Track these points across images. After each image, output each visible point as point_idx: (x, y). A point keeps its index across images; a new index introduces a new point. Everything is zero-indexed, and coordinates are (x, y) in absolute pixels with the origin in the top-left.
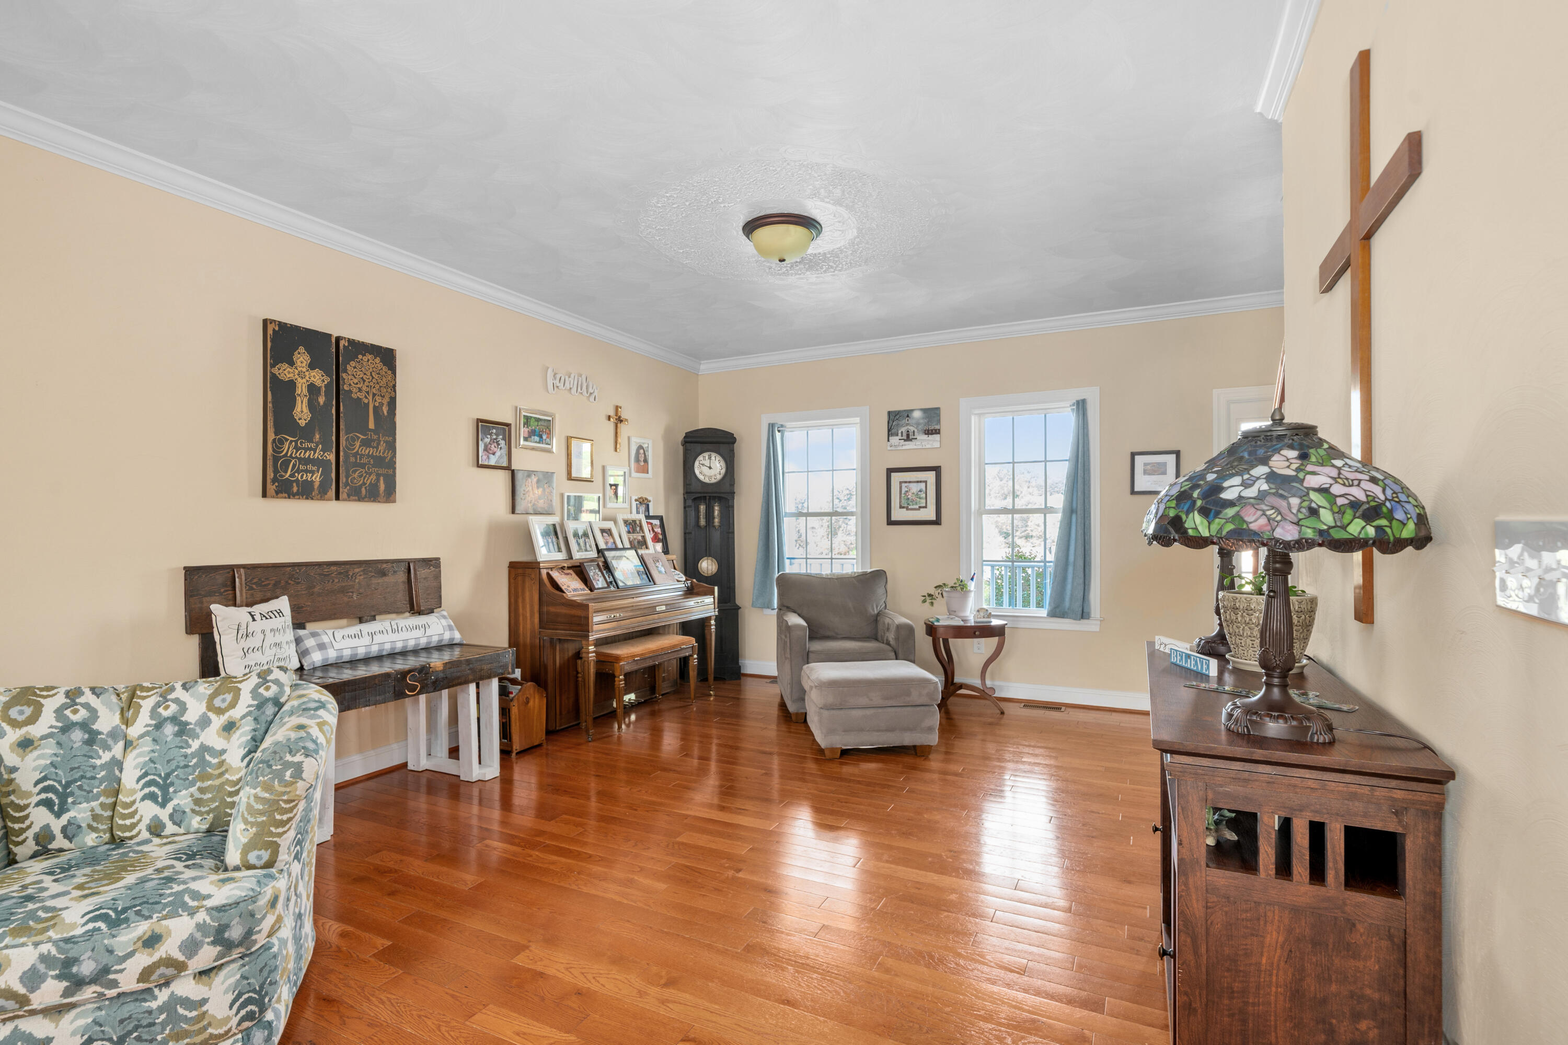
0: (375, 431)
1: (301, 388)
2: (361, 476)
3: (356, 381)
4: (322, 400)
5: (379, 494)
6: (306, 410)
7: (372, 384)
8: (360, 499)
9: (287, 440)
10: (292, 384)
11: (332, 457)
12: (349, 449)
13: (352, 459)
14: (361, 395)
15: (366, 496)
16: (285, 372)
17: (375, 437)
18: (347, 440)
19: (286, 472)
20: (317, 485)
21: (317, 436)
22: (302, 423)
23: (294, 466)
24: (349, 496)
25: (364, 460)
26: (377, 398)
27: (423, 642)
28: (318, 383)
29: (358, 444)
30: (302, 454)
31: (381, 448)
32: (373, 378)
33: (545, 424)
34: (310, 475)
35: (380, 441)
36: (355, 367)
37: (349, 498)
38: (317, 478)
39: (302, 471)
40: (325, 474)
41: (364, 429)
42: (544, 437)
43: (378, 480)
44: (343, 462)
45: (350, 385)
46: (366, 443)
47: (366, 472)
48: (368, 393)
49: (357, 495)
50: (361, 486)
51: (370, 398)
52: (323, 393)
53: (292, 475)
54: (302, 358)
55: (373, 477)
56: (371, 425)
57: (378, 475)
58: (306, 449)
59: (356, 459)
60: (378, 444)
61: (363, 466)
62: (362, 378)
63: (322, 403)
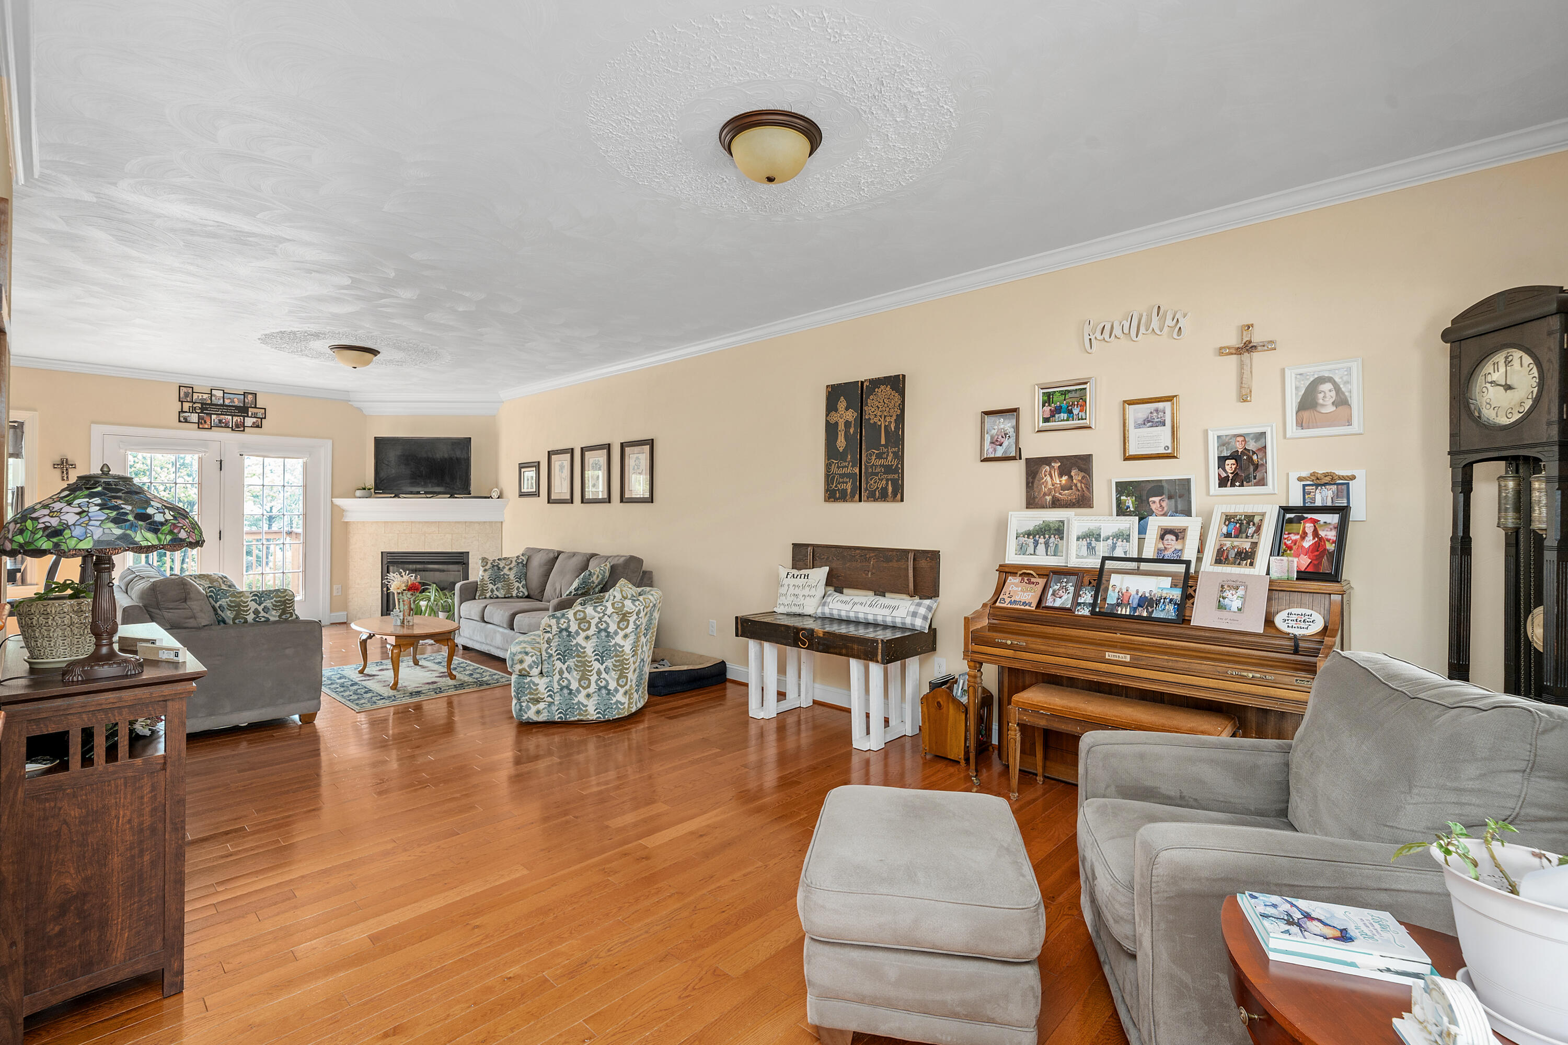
0: (886, 446)
1: (841, 427)
2: (875, 483)
3: (873, 410)
4: (852, 431)
5: (888, 495)
6: (843, 440)
7: (884, 409)
8: (875, 500)
9: (833, 462)
10: (837, 423)
11: (857, 471)
12: (868, 463)
13: (870, 470)
14: (876, 420)
15: (879, 498)
16: (834, 417)
17: (885, 450)
18: (867, 456)
19: (833, 484)
20: (849, 491)
21: (849, 457)
22: (841, 450)
23: (837, 479)
24: (868, 498)
25: (878, 470)
26: (887, 418)
27: (889, 620)
28: (851, 419)
29: (874, 458)
30: (841, 471)
31: (890, 458)
32: (885, 403)
33: (1077, 395)
34: (845, 485)
35: (888, 452)
36: (873, 400)
37: (867, 500)
38: (849, 487)
39: (841, 482)
40: (854, 484)
41: (877, 445)
42: (1076, 411)
43: (887, 484)
44: (864, 473)
45: (869, 414)
46: (879, 456)
47: (879, 479)
48: (881, 416)
49: (872, 497)
50: (875, 490)
51: (882, 420)
52: (853, 426)
53: (836, 486)
54: (842, 404)
55: (884, 482)
56: (883, 442)
57: (887, 480)
58: (843, 467)
59: (872, 470)
60: (887, 455)
61: (876, 474)
62: (877, 406)
63: (852, 433)
